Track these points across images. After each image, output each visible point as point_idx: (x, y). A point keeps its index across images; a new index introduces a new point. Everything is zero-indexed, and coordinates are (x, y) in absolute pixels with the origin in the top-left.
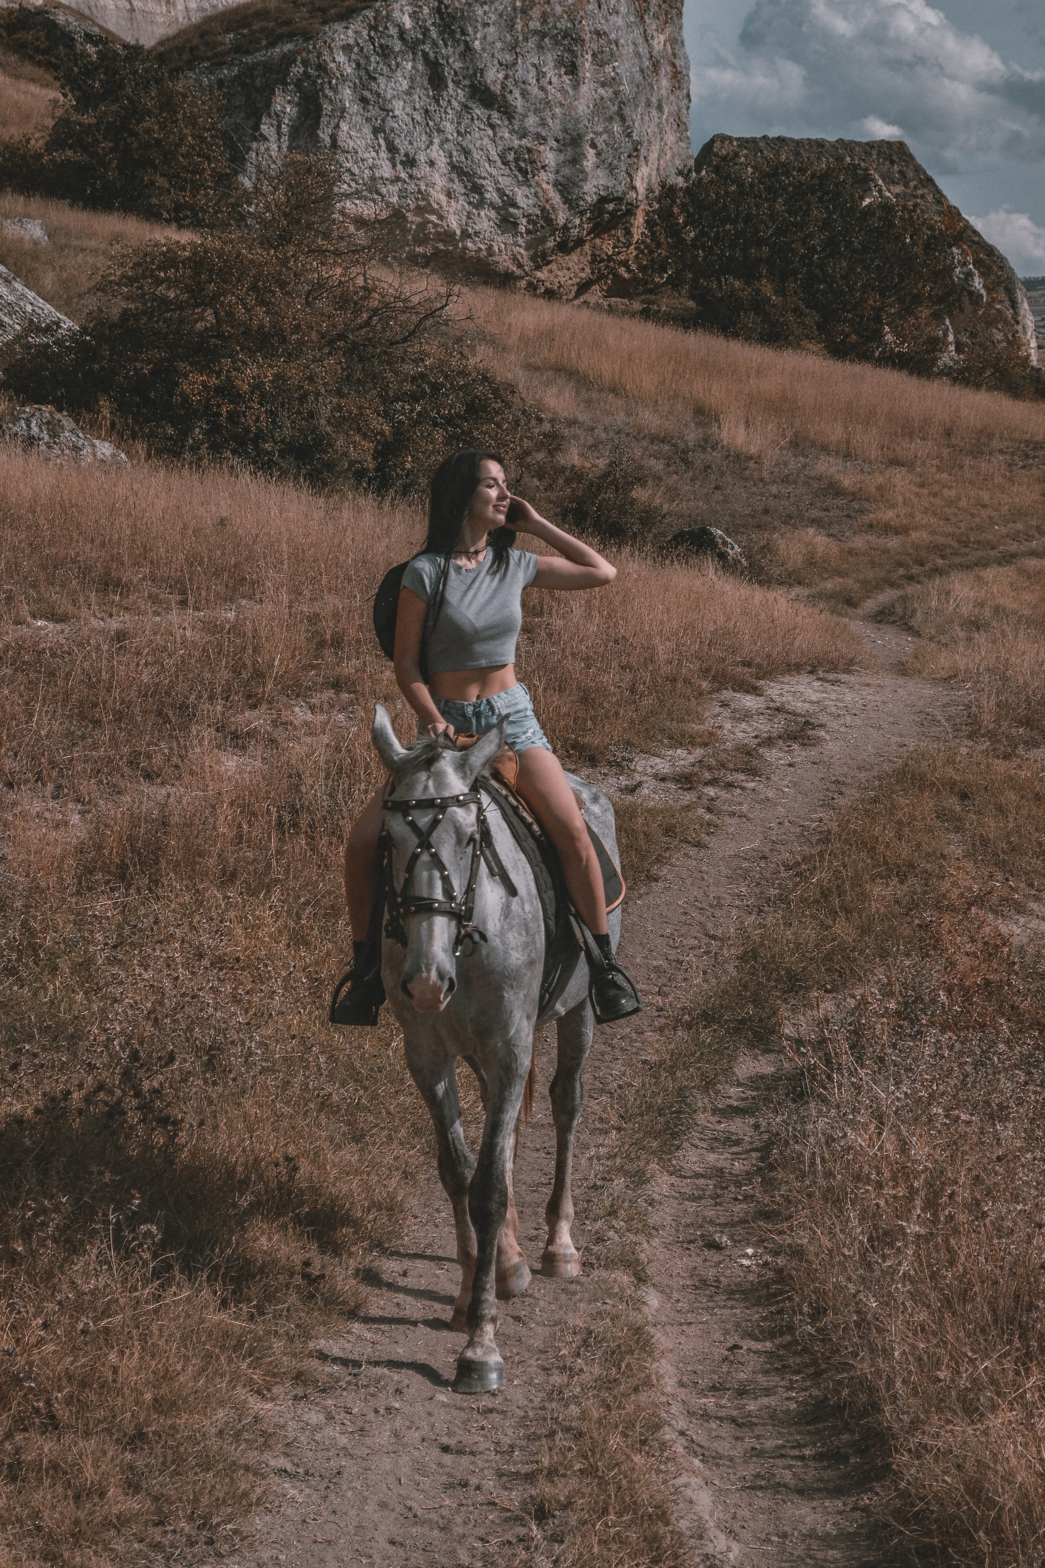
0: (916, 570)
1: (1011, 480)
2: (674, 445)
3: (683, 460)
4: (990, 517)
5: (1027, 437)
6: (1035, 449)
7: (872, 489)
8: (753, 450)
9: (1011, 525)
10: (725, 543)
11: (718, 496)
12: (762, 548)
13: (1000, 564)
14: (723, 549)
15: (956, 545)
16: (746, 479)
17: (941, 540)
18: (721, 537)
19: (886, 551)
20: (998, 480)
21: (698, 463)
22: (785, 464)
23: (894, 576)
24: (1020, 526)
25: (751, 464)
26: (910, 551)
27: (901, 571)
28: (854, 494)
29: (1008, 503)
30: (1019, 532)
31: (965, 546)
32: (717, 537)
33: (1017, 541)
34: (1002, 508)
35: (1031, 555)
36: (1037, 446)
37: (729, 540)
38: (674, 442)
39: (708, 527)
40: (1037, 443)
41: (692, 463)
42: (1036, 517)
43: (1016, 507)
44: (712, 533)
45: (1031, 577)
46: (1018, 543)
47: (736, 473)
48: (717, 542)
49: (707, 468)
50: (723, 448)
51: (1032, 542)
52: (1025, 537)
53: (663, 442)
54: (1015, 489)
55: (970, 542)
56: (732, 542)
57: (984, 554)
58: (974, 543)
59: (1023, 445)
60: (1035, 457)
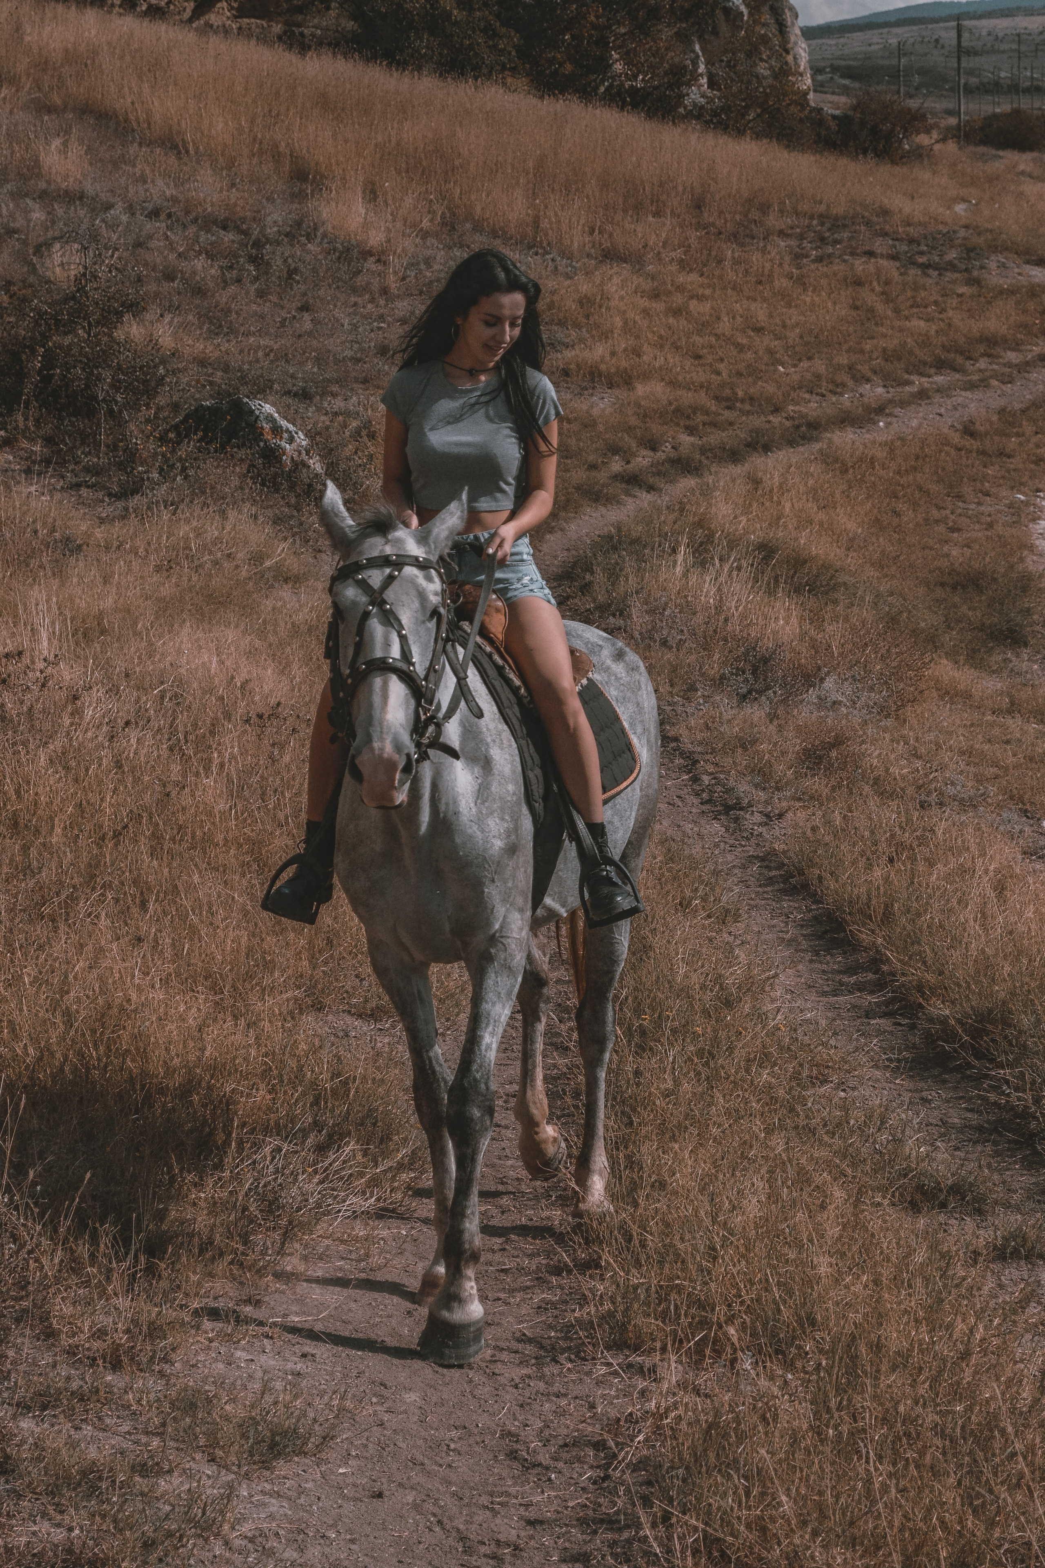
0: (643, 460)
1: (801, 282)
2: (246, 233)
3: (253, 260)
4: (770, 352)
5: (822, 208)
6: (834, 228)
7: (571, 304)
8: (375, 238)
9: (805, 364)
10: (277, 430)
11: (306, 322)
12: (358, 432)
13: (792, 443)
14: (273, 441)
15: (712, 406)
16: (354, 290)
17: (687, 397)
18: (270, 418)
19: (589, 424)
20: (782, 283)
21: (277, 266)
22: (428, 262)
23: (602, 476)
24: (819, 366)
25: (370, 264)
26: (634, 421)
27: (616, 465)
29: (797, 324)
30: (818, 377)
31: (728, 408)
32: (262, 418)
33: (817, 394)
34: (788, 334)
35: (842, 422)
36: (837, 223)
37: (284, 423)
38: (244, 227)
39: (246, 400)
40: (836, 218)
41: (268, 264)
42: (845, 347)
43: (811, 331)
44: (252, 412)
45: (847, 471)
46: (818, 398)
47: (340, 279)
48: (262, 428)
49: (292, 272)
50: (325, 236)
51: (841, 394)
52: (831, 387)
53: (225, 228)
54: (808, 299)
55: (737, 400)
56: (291, 427)
57: (758, 421)
58: (743, 401)
59: (815, 222)
60: (836, 242)
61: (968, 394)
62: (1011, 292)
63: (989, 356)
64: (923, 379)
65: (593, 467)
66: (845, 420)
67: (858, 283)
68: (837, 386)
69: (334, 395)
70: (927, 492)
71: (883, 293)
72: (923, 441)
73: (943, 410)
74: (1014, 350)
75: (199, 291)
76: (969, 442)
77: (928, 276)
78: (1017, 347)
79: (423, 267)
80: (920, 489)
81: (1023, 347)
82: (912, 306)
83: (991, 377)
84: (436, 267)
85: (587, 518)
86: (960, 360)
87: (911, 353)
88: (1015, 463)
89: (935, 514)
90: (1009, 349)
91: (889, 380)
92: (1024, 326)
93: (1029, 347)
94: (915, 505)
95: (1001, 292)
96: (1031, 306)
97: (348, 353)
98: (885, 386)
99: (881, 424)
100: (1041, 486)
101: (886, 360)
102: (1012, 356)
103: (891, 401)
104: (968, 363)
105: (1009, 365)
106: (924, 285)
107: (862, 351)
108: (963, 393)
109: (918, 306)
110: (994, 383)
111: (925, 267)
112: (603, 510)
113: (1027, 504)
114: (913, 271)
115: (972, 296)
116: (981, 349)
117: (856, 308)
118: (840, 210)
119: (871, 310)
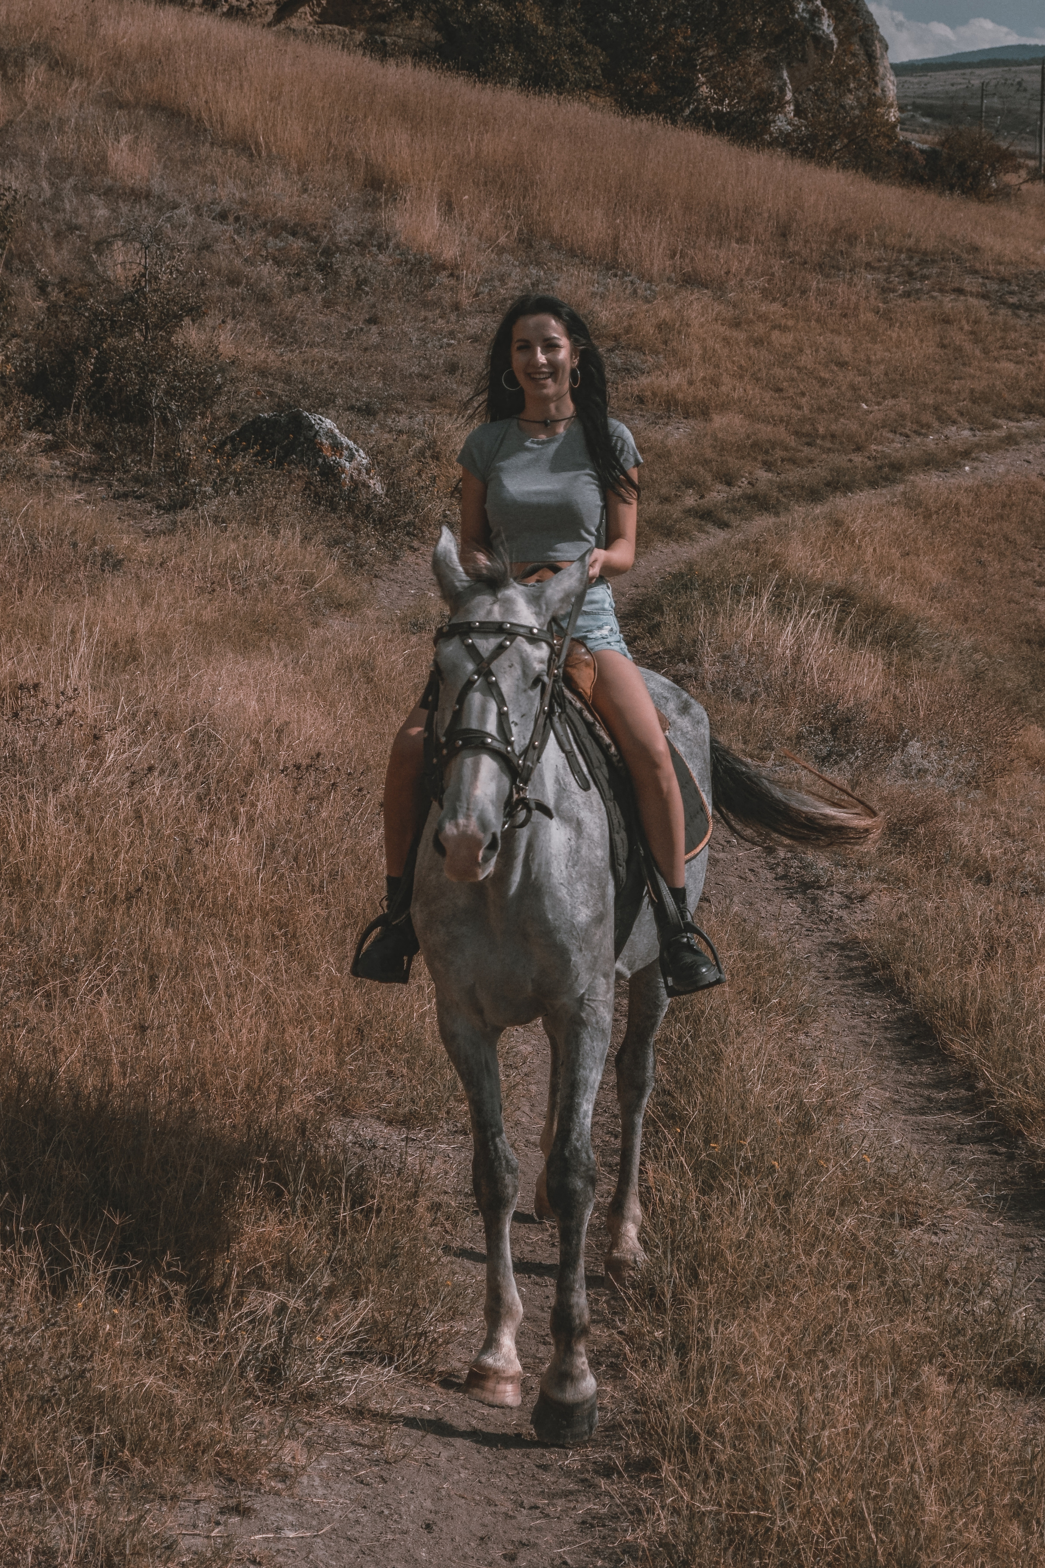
0: (718, 494)
1: (887, 316)
2: (316, 240)
3: (322, 268)
4: (853, 388)
5: (911, 242)
6: (922, 263)
7: (649, 329)
8: (450, 253)
9: (889, 402)
10: (337, 447)
11: (373, 336)
12: (422, 452)
13: (873, 484)
14: (332, 458)
15: (792, 441)
16: (426, 304)
17: (766, 431)
18: (330, 434)
20: (867, 317)
21: (347, 276)
22: (502, 279)
23: (676, 511)
24: (904, 405)
25: (443, 278)
26: (709, 453)
27: (690, 500)
28: (616, 338)
29: (883, 360)
30: (903, 416)
31: (809, 444)
32: (321, 433)
33: (901, 434)
34: (873, 370)
35: (927, 464)
36: (926, 258)
37: (345, 440)
38: (314, 234)
39: (306, 414)
40: (925, 253)
41: (337, 273)
42: (931, 387)
43: (896, 369)
44: (312, 426)
45: (930, 516)
46: (902, 438)
47: (411, 293)
48: (321, 443)
49: (361, 283)
50: (397, 246)
51: (926, 436)
52: (915, 427)
53: (294, 234)
54: (894, 335)
55: (817, 436)
56: (351, 443)
57: (840, 460)
58: (824, 438)
59: (903, 256)
60: (925, 277)
64: (1011, 424)
65: (666, 500)
66: (930, 462)
67: (947, 321)
68: (922, 427)
69: (399, 412)
70: (1013, 543)
71: (972, 333)
72: (1011, 490)
73: (1031, 457)
75: (264, 298)
77: (1018, 316)
79: (497, 283)
80: (1006, 539)
82: (1001, 348)
84: (511, 284)
85: (657, 553)
87: (999, 395)
89: (1021, 565)
91: (975, 423)
94: (1001, 555)
97: (415, 369)
98: (971, 429)
99: (967, 468)
101: (974, 403)
103: (977, 445)
106: (1014, 326)
107: (948, 392)
109: (1008, 348)
111: (1015, 307)
112: (674, 546)
114: (1003, 311)
117: (944, 346)
118: (930, 244)
119: (959, 349)
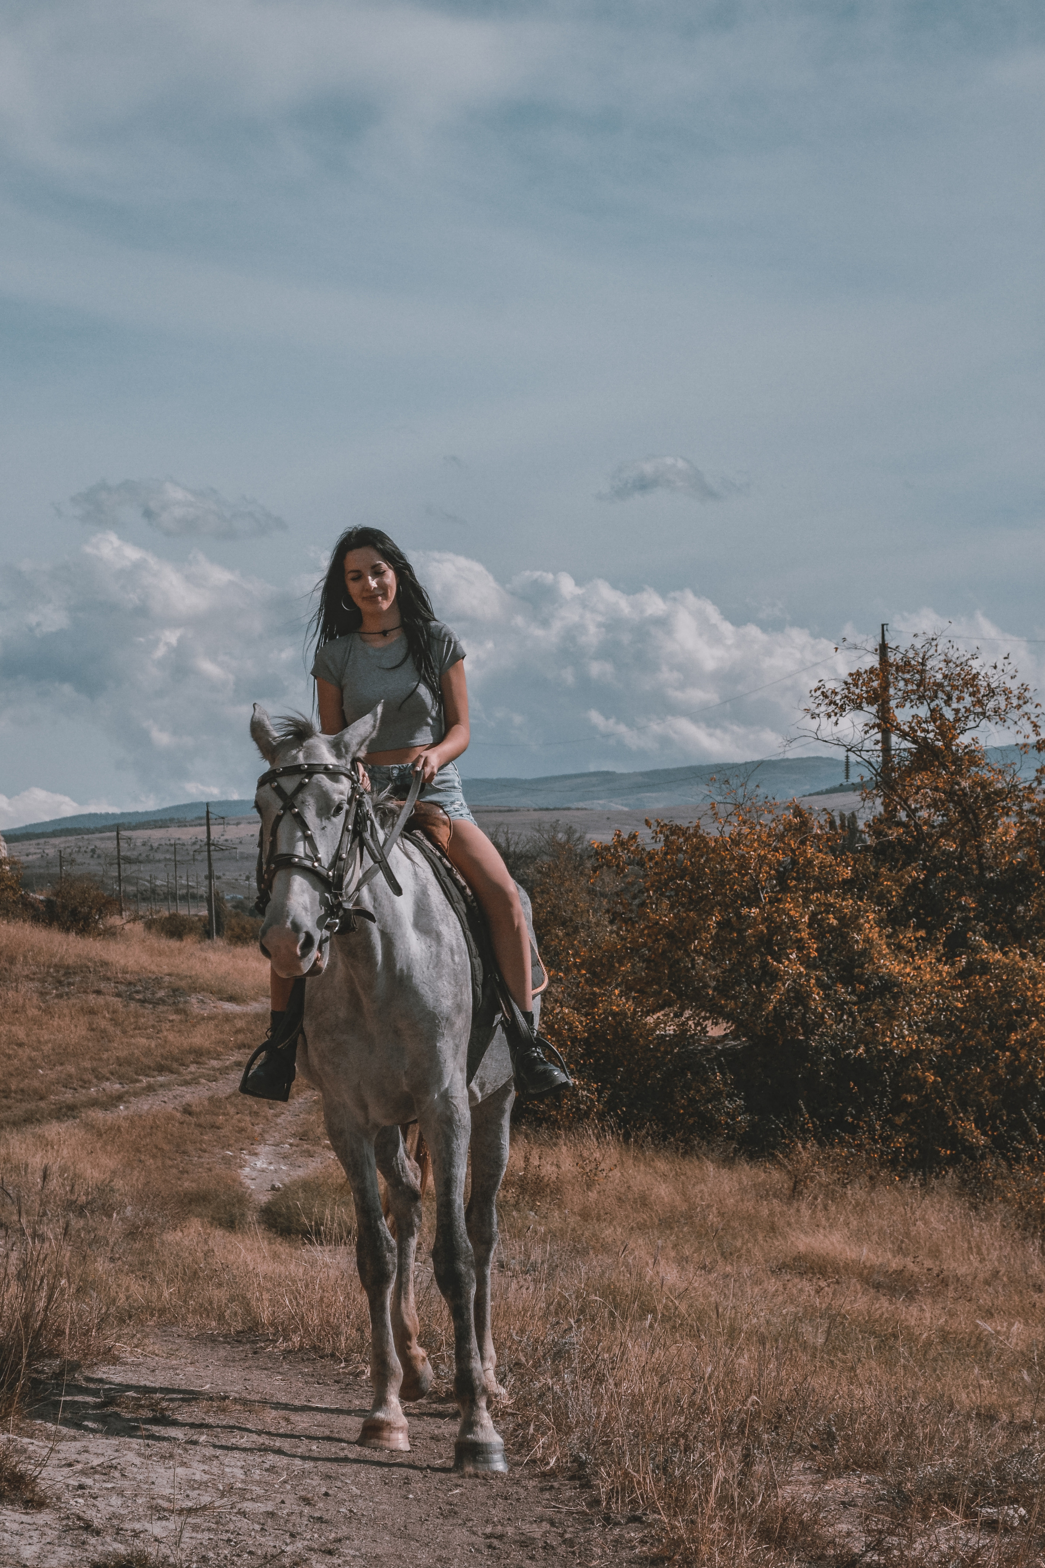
1: (48, 1011)
4: (31, 1059)
5: (56, 960)
6: (67, 974)
9: (59, 1068)
13: (57, 1119)
20: (32, 1012)
24: (70, 1069)
29: (50, 1041)
30: (70, 1076)
31: (6, 1097)
33: (70, 1088)
34: (43, 1048)
35: (93, 1105)
36: (69, 971)
40: (68, 967)
42: (88, 1057)
43: (60, 1046)
45: (101, 1135)
46: (71, 1091)
51: (89, 1088)
52: (80, 1083)
54: (55, 1023)
55: (11, 1091)
57: (32, 1106)
58: (16, 1092)
59: (52, 970)
60: (69, 984)
61: (184, 1088)
62: (211, 1018)
63: (197, 1063)
64: (149, 1079)
66: (94, 1103)
67: (92, 1012)
68: (85, 1083)
70: (161, 1150)
71: (111, 1020)
72: (155, 1117)
73: (166, 1099)
74: (215, 1059)
76: (188, 1118)
77: (145, 1008)
78: (218, 1057)
80: (156, 1147)
81: (223, 1057)
82: (135, 1029)
83: (200, 1077)
86: (175, 1065)
87: (138, 1059)
88: (222, 1132)
89: (170, 1163)
90: (212, 1058)
91: (122, 1079)
92: (223, 1042)
93: (227, 1057)
94: (154, 1157)
95: (203, 1019)
96: (227, 1028)
98: (120, 1083)
99: (121, 1107)
100: (244, 1146)
101: (120, 1065)
102: (214, 1063)
103: (127, 1092)
104: (181, 1069)
105: (214, 1069)
106: (143, 1014)
107: (100, 1059)
108: (180, 1088)
109: (139, 1029)
110: (203, 1081)
111: (143, 1001)
113: (235, 1157)
114: (133, 1005)
115: (181, 1021)
116: (191, 1058)
117: (93, 1030)
118: (70, 961)
119: (104, 1031)
